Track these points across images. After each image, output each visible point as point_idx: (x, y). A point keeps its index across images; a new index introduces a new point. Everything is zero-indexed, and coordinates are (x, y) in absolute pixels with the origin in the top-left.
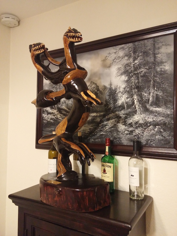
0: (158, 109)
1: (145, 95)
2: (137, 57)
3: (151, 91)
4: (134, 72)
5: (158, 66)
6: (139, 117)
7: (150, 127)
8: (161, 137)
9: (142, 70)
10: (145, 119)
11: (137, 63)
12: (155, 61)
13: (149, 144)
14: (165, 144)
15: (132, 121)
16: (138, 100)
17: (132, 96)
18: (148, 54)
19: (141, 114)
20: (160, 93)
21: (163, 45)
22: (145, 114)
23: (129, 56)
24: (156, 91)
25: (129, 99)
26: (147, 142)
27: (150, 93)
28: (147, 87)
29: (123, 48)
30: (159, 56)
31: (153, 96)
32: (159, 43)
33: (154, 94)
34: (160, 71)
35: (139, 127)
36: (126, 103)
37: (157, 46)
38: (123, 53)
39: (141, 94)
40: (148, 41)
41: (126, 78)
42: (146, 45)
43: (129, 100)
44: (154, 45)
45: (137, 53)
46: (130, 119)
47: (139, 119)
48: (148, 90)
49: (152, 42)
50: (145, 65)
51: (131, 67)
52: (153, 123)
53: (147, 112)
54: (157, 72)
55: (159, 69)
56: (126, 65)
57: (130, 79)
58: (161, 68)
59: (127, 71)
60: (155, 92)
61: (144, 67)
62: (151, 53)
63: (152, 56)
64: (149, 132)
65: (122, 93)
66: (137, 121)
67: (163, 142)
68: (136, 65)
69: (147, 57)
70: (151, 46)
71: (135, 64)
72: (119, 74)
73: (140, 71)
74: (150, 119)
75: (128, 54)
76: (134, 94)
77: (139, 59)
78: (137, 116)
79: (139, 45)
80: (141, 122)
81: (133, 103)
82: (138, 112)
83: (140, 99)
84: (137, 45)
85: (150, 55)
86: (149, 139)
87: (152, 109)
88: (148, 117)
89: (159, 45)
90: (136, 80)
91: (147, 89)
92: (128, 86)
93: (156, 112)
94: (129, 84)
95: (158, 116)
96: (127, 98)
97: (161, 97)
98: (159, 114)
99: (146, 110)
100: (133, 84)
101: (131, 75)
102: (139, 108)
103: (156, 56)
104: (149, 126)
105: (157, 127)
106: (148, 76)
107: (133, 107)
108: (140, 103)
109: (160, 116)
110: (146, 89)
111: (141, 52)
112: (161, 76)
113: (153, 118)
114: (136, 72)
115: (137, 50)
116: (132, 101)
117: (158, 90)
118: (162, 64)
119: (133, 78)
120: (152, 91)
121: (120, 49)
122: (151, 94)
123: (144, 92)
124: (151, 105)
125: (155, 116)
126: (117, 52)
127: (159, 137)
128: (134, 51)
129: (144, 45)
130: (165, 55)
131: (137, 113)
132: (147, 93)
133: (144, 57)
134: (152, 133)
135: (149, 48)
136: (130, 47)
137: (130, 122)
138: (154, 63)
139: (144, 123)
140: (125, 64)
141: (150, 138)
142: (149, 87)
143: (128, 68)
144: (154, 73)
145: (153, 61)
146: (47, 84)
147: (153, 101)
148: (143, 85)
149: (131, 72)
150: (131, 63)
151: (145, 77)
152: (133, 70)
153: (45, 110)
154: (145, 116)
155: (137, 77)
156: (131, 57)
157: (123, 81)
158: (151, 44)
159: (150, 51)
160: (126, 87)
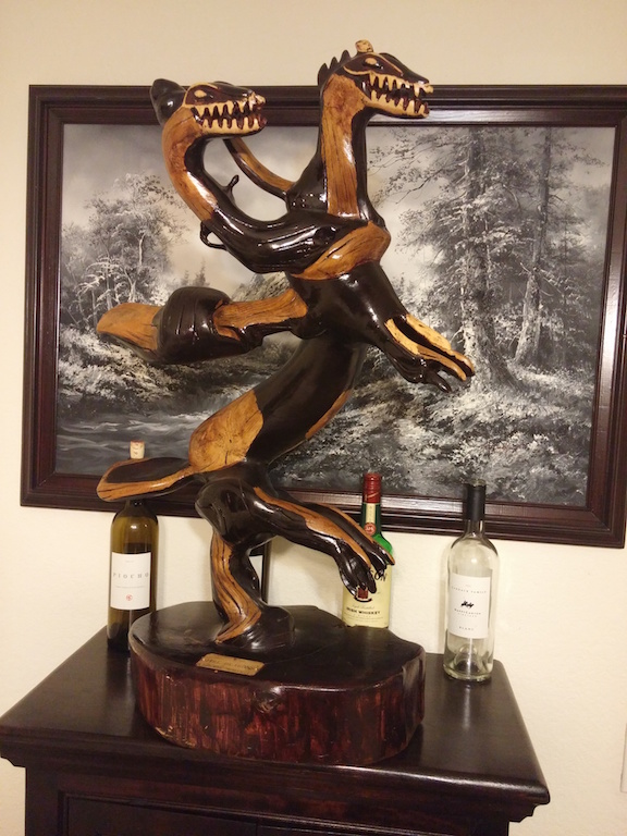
0: (543, 378)
1: (504, 325)
2: (482, 186)
3: (524, 314)
4: (471, 239)
5: (556, 230)
6: (477, 402)
7: (514, 437)
8: (549, 473)
9: (497, 235)
10: (497, 411)
11: (482, 206)
12: (547, 212)
13: (505, 494)
14: (558, 494)
15: (451, 415)
16: (479, 339)
17: (456, 324)
18: (525, 180)
19: (486, 392)
20: (555, 326)
21: (576, 156)
22: (500, 392)
23: (453, 175)
24: (543, 315)
26: (500, 486)
27: (520, 321)
28: (513, 298)
29: (430, 139)
30: (560, 193)
31: (530, 333)
32: (564, 147)
33: (534, 325)
34: (561, 248)
35: (475, 434)
37: (556, 158)
38: (431, 160)
39: (492, 320)
40: (527, 134)
41: (440, 258)
42: (519, 148)
44: (547, 151)
45: (484, 169)
46: (446, 407)
47: (477, 407)
48: (516, 311)
49: (542, 142)
50: (510, 217)
51: (459, 218)
52: (524, 424)
53: (508, 384)
54: (550, 251)
55: (556, 242)
56: (441, 206)
57: (453, 263)
58: (565, 240)
59: (445, 230)
60: (539, 318)
61: (507, 225)
62: (536, 178)
63: (535, 190)
64: (509, 453)
65: (419, 311)
66: (468, 413)
67: (551, 488)
68: (477, 213)
69: (520, 190)
70: (535, 155)
71: (476, 208)
72: (411, 238)
73: (491, 239)
74: (516, 409)
75: (451, 168)
76: (465, 319)
77: (489, 191)
78: (472, 396)
79: (492, 139)
80: (483, 417)
81: (461, 350)
82: (476, 383)
83: (485, 339)
84: (488, 140)
85: (529, 186)
86: (508, 478)
87: (523, 375)
88: (508, 402)
89: (564, 157)
90: (475, 268)
91: (513, 305)
92: (446, 287)
93: (538, 387)
94: (449, 279)
95: (543, 400)
97: (556, 339)
98: (546, 393)
99: (504, 378)
100: (464, 281)
101: (456, 247)
102: (481, 370)
103: (552, 192)
104: (511, 435)
105: (536, 437)
106: (520, 259)
108: (484, 354)
109: (549, 402)
110: (508, 305)
111: (500, 169)
112: (563, 266)
113: (524, 408)
114: (477, 241)
115: (485, 161)
116: (455, 340)
117: (550, 315)
118: (569, 226)
119: (466, 259)
120: (528, 313)
121: (422, 141)
122: (526, 325)
123: (500, 314)
124: (523, 363)
125: (534, 400)
126: (407, 151)
127: (540, 469)
128: (474, 161)
129: (512, 145)
130: (582, 194)
131: (472, 387)
132: (512, 320)
133: (507, 190)
134: (520, 457)
135: (528, 160)
136: (459, 140)
137: (445, 417)
138: (541, 218)
139: (495, 422)
140: (436, 203)
141: (510, 474)
142: (518, 298)
143: (448, 220)
144: (539, 253)
145: (539, 208)
146: (83, 233)
147: (529, 351)
148: (498, 290)
149: (459, 238)
150: (460, 204)
151: (509, 265)
152: (467, 231)
153: (70, 346)
154: (498, 398)
155: (480, 258)
156: (461, 182)
157: (428, 267)
158: (535, 145)
159: (531, 172)
160: (436, 289)
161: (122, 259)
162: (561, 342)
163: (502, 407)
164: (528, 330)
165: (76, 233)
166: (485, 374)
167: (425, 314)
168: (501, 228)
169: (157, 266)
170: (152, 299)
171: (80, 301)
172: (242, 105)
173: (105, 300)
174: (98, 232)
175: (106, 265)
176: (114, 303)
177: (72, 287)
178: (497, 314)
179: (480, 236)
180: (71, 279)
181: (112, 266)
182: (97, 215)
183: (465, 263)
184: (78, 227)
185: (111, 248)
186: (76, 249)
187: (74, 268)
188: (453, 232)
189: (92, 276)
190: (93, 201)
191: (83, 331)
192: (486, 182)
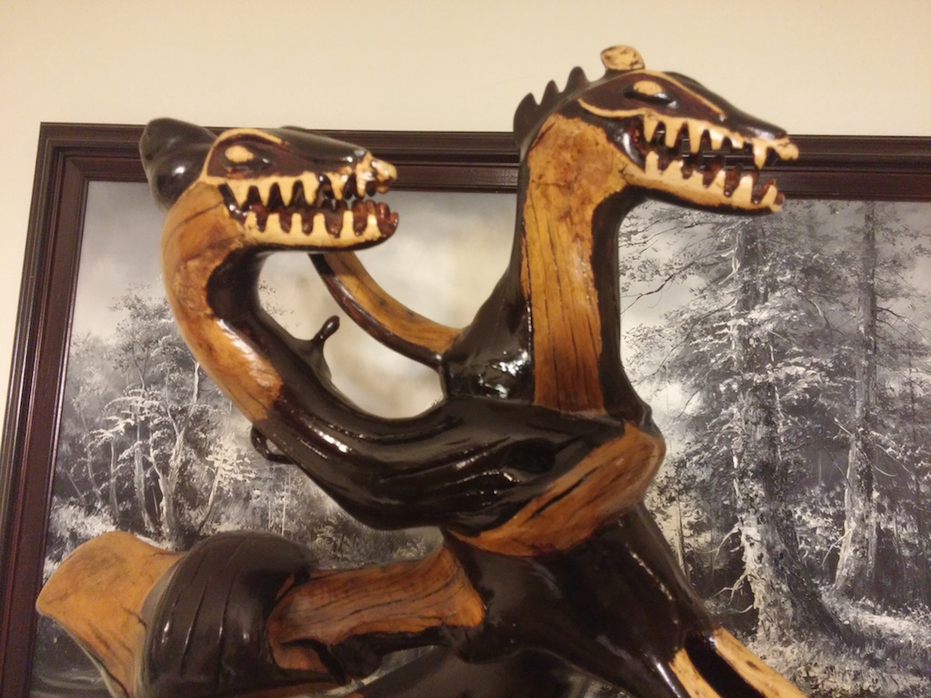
0: (888, 623)
1: (813, 523)
2: (762, 290)
3: (847, 507)
4: (747, 376)
5: (894, 366)
9: (792, 370)
10: (808, 678)
11: (763, 322)
12: (875, 336)
16: (770, 548)
17: (727, 518)
18: (834, 281)
19: (787, 643)
20: (903, 530)
21: (920, 249)
22: (811, 645)
23: (713, 272)
24: (880, 509)
25: (706, 537)
27: (839, 519)
28: (825, 478)
30: (896, 305)
31: (857, 539)
32: (898, 232)
33: (866, 526)
34: (903, 396)
36: (688, 558)
37: (886, 250)
38: (676, 248)
39: (789, 515)
40: (834, 211)
41: (695, 404)
42: (821, 231)
43: (711, 544)
44: (870, 237)
45: (765, 263)
48: (831, 500)
49: (861, 223)
50: (812, 342)
51: (725, 340)
53: (823, 630)
54: (885, 401)
55: (894, 386)
56: (694, 321)
57: (717, 413)
58: (910, 383)
59: (701, 359)
60: (874, 514)
61: (807, 355)
62: (852, 280)
63: (853, 299)
65: (662, 492)
68: (756, 333)
69: (827, 299)
70: (850, 244)
71: (753, 325)
73: (782, 376)
74: (842, 677)
75: (709, 260)
76: (742, 511)
77: (775, 299)
81: (737, 565)
82: (767, 625)
83: (780, 547)
85: (842, 292)
87: (852, 615)
88: (827, 663)
89: (898, 248)
90: (756, 424)
91: (827, 490)
92: (706, 454)
93: (879, 638)
94: (711, 441)
95: (889, 662)
96: (698, 528)
97: (906, 553)
98: (895, 651)
99: (816, 620)
100: (737, 445)
101: (722, 388)
102: (775, 603)
103: (881, 304)
106: (833, 412)
107: (736, 587)
108: (779, 573)
109: (901, 666)
110: (818, 490)
111: (792, 264)
112: (909, 426)
113: (857, 676)
114: (758, 379)
115: (765, 250)
116: (727, 547)
117: (892, 509)
118: (916, 360)
119: (740, 409)
120: (855, 505)
122: (851, 526)
123: (804, 505)
124: (851, 592)
125: (874, 662)
126: (636, 232)
128: (747, 251)
129: (811, 228)
131: (760, 634)
132: (825, 515)
133: (806, 298)
135: (838, 250)
138: (867, 345)
140: (686, 316)
142: (834, 479)
143: (706, 344)
144: (867, 403)
145: (862, 328)
146: (105, 349)
147: (860, 571)
148: (797, 462)
149: (726, 372)
150: (726, 318)
151: (814, 419)
152: (740, 362)
153: (67, 535)
154: (808, 657)
155: (763, 407)
156: (727, 283)
157: (674, 419)
158: (849, 229)
159: (844, 271)
160: (689, 456)
161: (165, 392)
162: (915, 559)
163: (815, 672)
164: (855, 534)
165: (94, 349)
166: (782, 610)
167: (671, 500)
168: (798, 359)
169: (221, 404)
170: (210, 458)
171: (90, 459)
172: (338, 181)
173: (131, 459)
174: (129, 348)
175: (138, 401)
176: (146, 465)
177: (79, 436)
178: (797, 503)
179: (761, 371)
180: (78, 422)
181: (148, 403)
182: (129, 321)
183: (737, 415)
184: (97, 340)
185: (148, 374)
186: (91, 375)
187: (85, 404)
188: (716, 362)
189: (114, 418)
190: (126, 299)
191: (90, 510)
192: (769, 285)
